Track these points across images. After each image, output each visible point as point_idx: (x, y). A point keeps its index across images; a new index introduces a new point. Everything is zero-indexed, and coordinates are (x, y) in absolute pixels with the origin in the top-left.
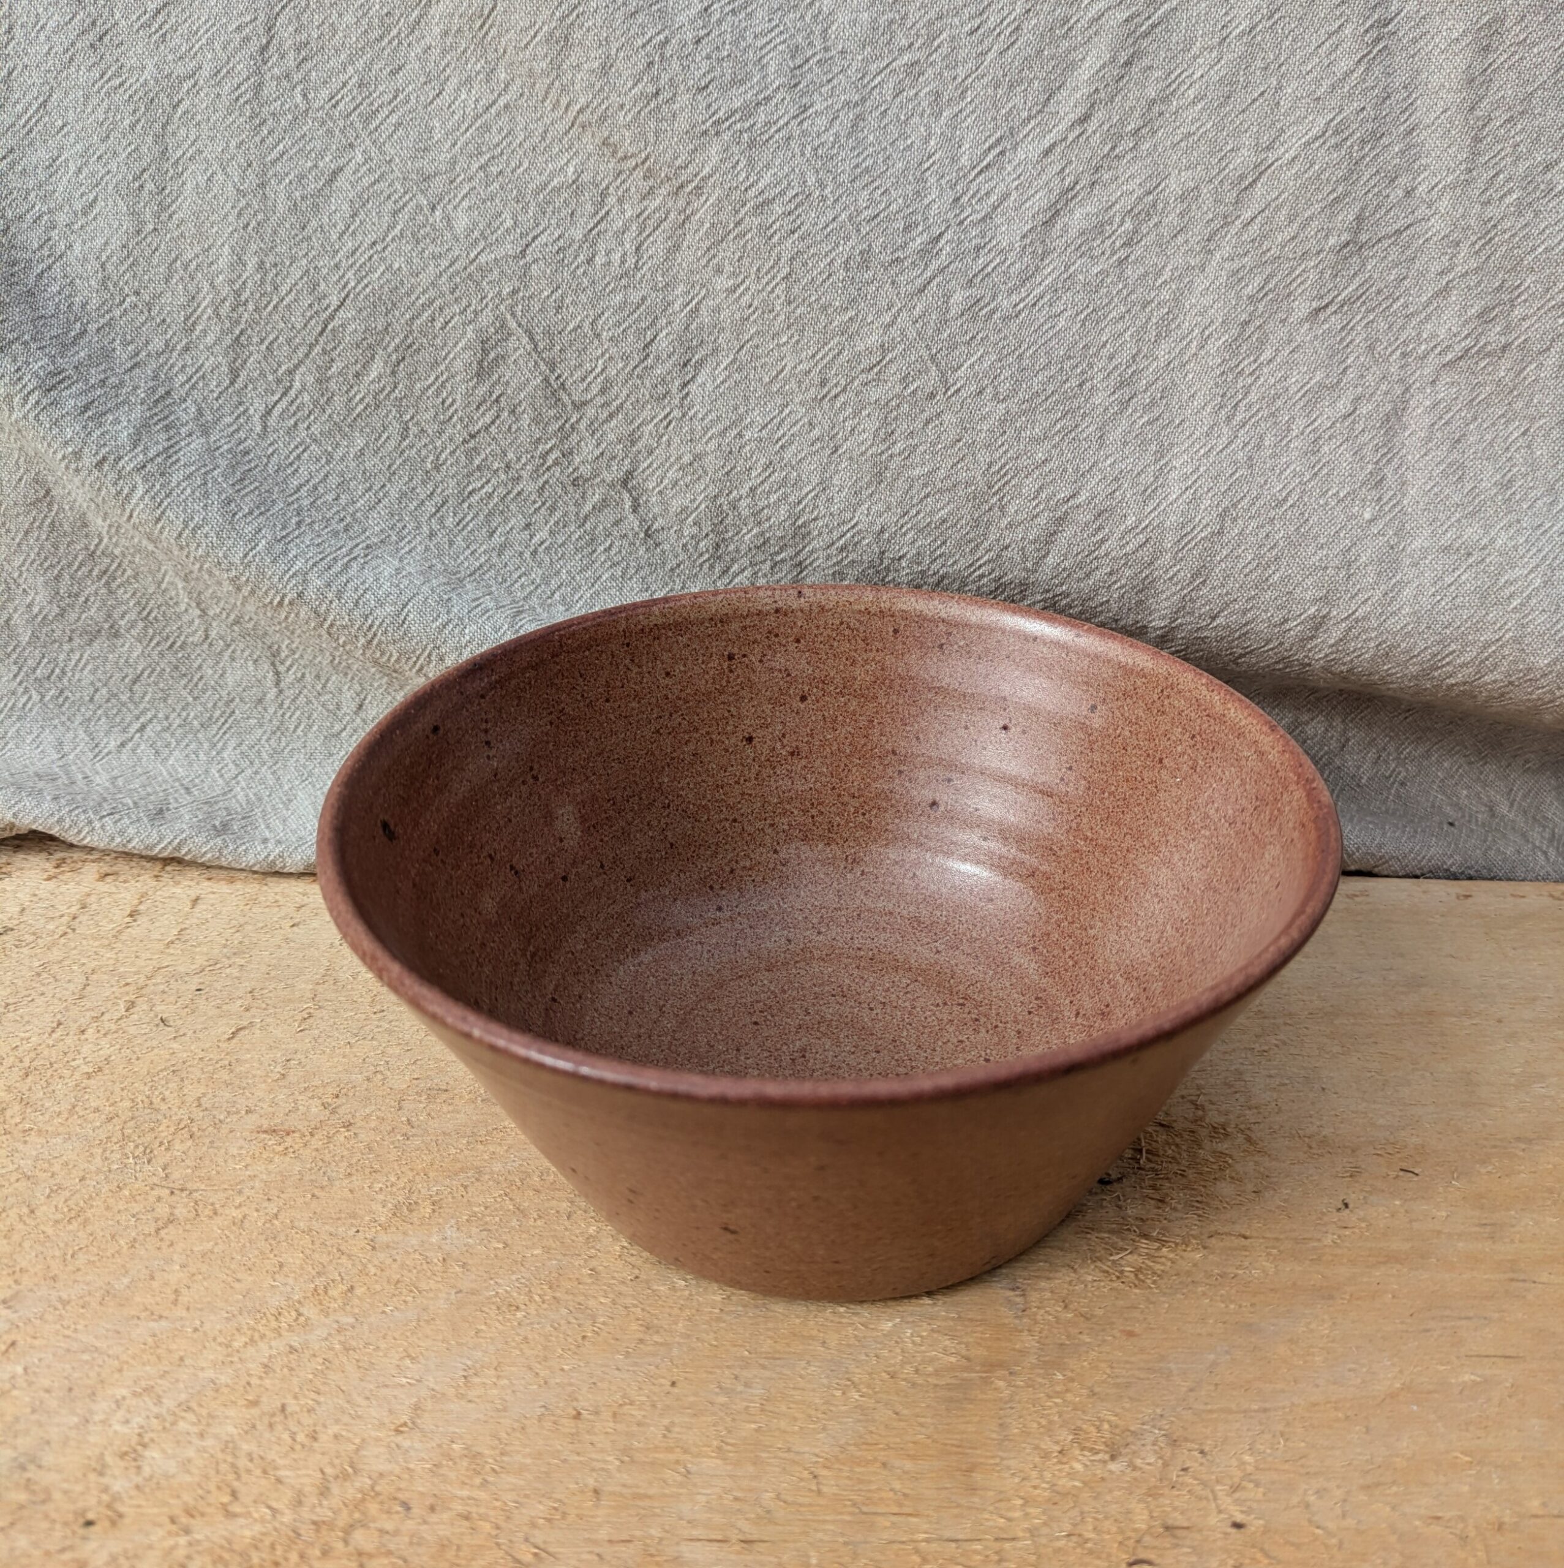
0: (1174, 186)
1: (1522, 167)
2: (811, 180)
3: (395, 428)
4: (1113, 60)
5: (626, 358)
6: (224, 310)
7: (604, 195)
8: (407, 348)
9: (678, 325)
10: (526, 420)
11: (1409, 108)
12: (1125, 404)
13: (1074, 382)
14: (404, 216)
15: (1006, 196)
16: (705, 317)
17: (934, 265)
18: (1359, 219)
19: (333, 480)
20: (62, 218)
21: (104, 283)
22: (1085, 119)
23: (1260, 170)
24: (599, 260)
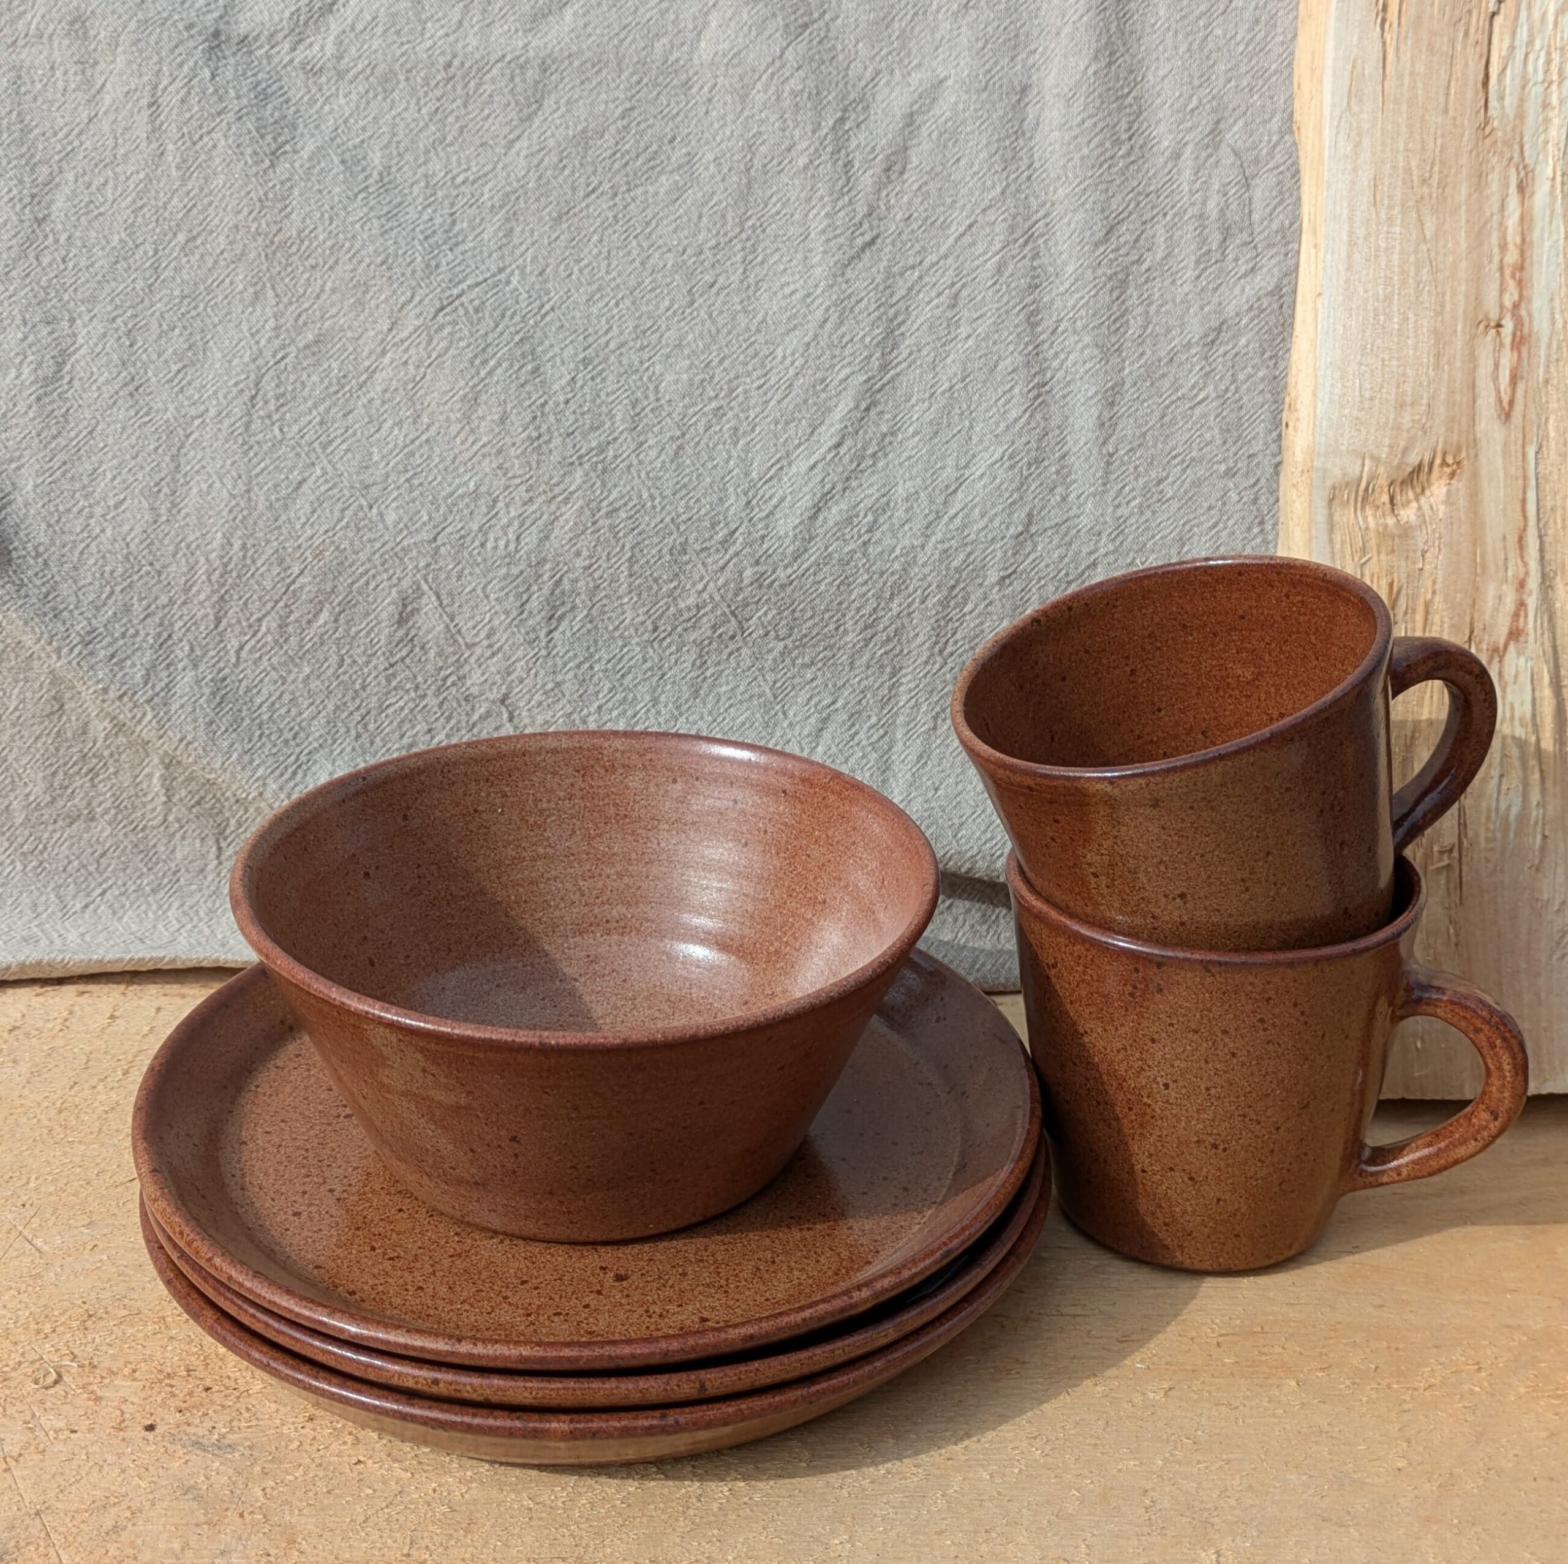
0: (901, 491)
1: (1141, 482)
2: (645, 495)
3: (334, 660)
4: (857, 407)
5: (507, 613)
6: (215, 576)
7: (495, 501)
8: (347, 604)
9: (546, 591)
10: (432, 654)
11: (1062, 441)
12: (867, 642)
13: (832, 627)
14: (349, 513)
15: (782, 500)
16: (566, 585)
17: (731, 552)
18: (1030, 515)
19: (287, 697)
20: (98, 511)
21: (127, 558)
22: (838, 445)
23: (960, 482)
24: (489, 545)
